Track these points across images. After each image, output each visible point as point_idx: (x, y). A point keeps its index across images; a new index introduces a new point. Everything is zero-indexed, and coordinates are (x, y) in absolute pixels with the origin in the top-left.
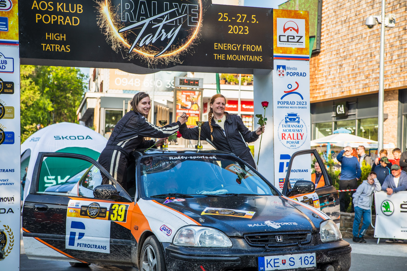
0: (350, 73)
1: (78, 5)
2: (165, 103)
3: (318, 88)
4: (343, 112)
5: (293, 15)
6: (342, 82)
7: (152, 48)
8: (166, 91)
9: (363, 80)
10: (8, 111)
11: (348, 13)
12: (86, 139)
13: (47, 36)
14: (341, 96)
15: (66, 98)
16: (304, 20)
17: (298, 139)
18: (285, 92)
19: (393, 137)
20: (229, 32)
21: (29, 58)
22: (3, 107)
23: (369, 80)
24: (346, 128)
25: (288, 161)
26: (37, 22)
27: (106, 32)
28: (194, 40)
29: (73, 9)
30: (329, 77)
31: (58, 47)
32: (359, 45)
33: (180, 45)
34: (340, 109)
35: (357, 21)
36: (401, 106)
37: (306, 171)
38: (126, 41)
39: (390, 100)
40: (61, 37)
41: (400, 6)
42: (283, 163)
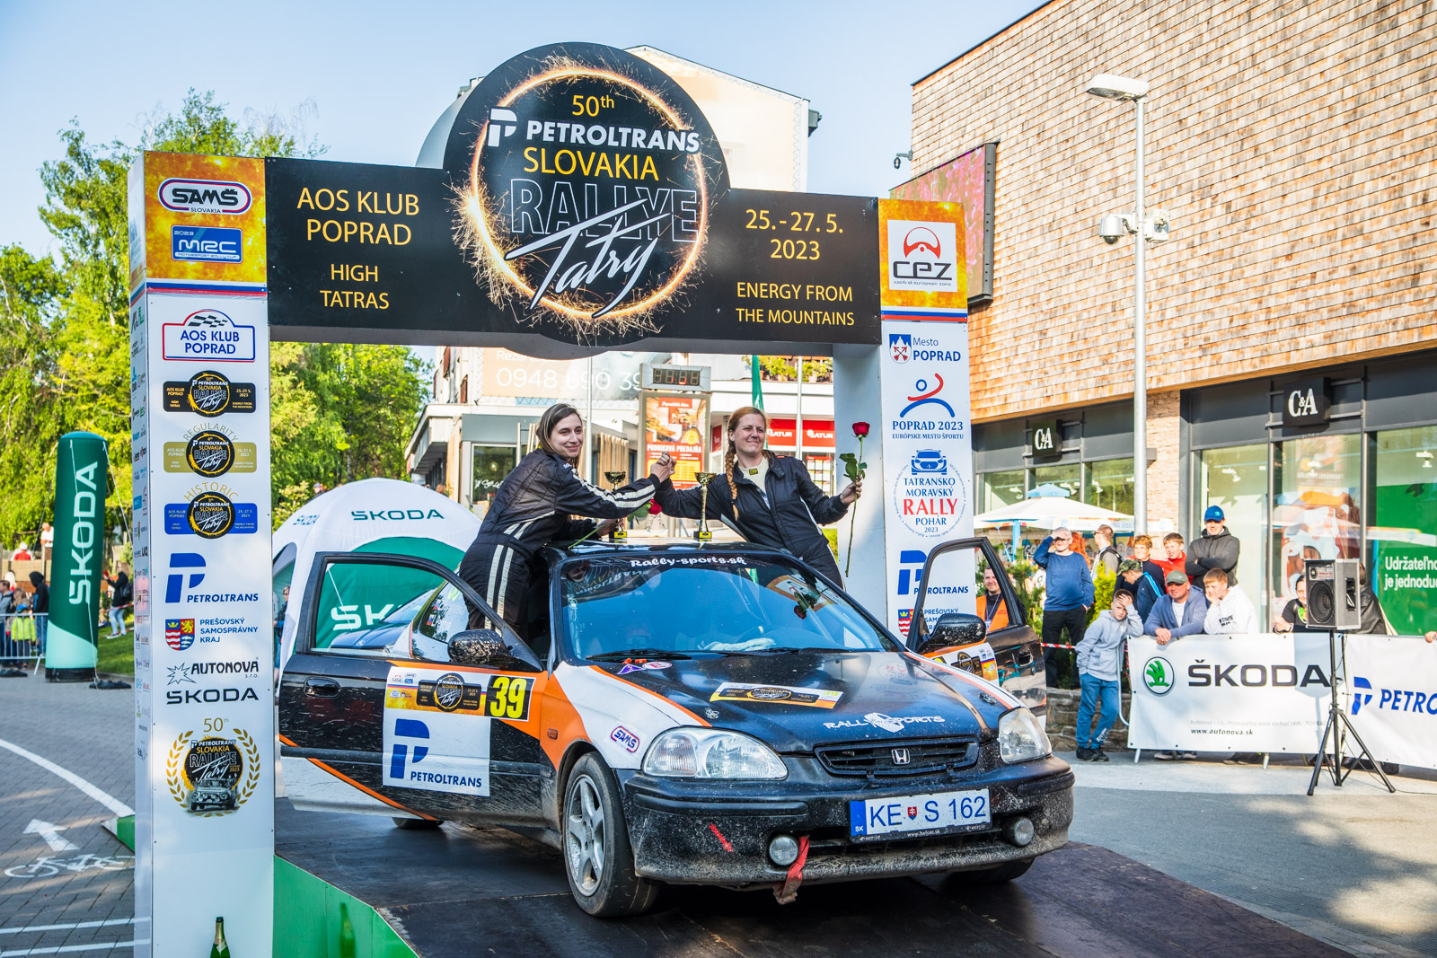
0: (1065, 350)
1: (407, 196)
2: (619, 427)
3: (988, 387)
4: (1051, 446)
5: (925, 213)
6: (1046, 373)
7: (588, 297)
8: (620, 399)
9: (1095, 368)
10: (242, 455)
11: (1057, 206)
12: (429, 517)
13: (333, 272)
14: (1043, 406)
15: (378, 418)
16: (954, 225)
17: (942, 513)
18: (910, 399)
19: (1169, 504)
20: (773, 256)
21: (292, 324)
22: (231, 444)
23: (1111, 368)
24: (1058, 485)
25: (921, 566)
26: (310, 238)
27: (476, 259)
28: (689, 274)
29: (395, 207)
30: (1016, 362)
31: (359, 297)
32: (1085, 284)
33: (655, 288)
34: (1043, 440)
35: (1078, 227)
36: (1186, 430)
37: (964, 590)
38: (523, 279)
39: (1160, 416)
40: (368, 273)
41: (1178, 191)
42: (909, 571)
